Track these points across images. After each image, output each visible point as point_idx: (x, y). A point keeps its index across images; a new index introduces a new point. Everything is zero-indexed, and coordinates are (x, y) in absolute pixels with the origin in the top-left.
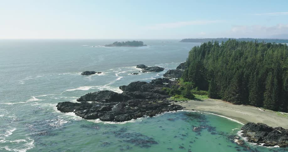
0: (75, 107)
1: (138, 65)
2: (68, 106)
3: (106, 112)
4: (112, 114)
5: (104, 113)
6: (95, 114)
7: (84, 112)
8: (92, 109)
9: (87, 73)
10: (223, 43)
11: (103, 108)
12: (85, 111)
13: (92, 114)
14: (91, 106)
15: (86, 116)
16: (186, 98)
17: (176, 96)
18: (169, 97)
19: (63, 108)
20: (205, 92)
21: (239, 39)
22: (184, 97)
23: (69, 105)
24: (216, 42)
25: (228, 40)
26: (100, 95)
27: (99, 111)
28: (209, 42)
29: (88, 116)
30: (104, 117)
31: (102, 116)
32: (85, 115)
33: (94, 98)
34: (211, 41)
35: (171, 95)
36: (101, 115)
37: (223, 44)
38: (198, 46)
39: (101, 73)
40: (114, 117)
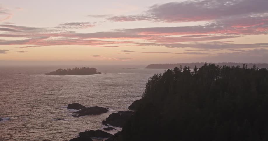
10: (195, 69)
21: (219, 63)
24: (185, 68)
25: (203, 65)
28: (176, 69)
34: (179, 67)
37: (196, 72)
38: (160, 75)
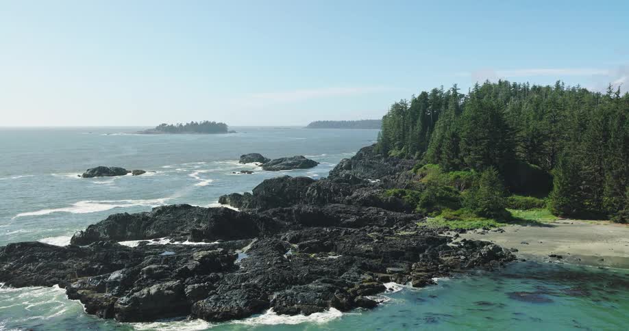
0: (65, 263)
1: (243, 156)
2: (33, 260)
3: (218, 278)
4: (255, 286)
5: (212, 280)
6: (169, 288)
7: (115, 283)
8: (153, 266)
9: (102, 172)
11: (204, 257)
12: (115, 275)
13: (153, 290)
14: (138, 254)
15: (125, 298)
16: (488, 217)
17: (447, 212)
18: (421, 217)
19: (9, 269)
20: (529, 198)
22: (481, 215)
23: (37, 254)
26: (163, 218)
27: (185, 274)
29: (136, 300)
30: (217, 300)
31: (207, 296)
32: (120, 294)
33: (144, 228)
35: (425, 210)
36: (201, 294)
39: (145, 172)
40: (266, 297)
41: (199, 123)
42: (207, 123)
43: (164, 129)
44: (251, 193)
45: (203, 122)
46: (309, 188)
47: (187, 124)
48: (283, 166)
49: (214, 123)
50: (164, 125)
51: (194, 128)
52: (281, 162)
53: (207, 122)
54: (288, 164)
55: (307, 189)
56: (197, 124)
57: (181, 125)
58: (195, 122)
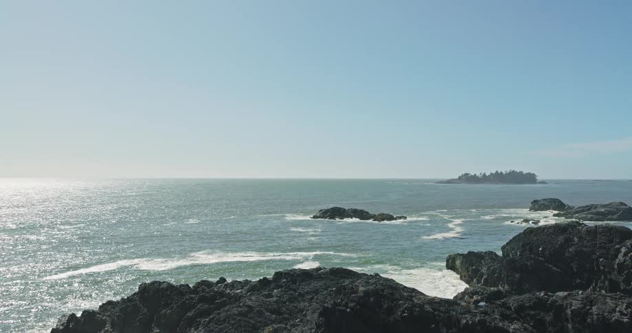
9: (337, 214)
41: (504, 173)
42: (513, 173)
43: (467, 178)
44: (500, 253)
45: (508, 171)
46: (623, 250)
47: (492, 174)
48: (590, 216)
49: (521, 173)
50: (467, 174)
51: (498, 177)
52: (589, 210)
53: (514, 171)
54: (598, 213)
55: (618, 251)
56: (502, 173)
57: (484, 175)
58: (499, 172)
